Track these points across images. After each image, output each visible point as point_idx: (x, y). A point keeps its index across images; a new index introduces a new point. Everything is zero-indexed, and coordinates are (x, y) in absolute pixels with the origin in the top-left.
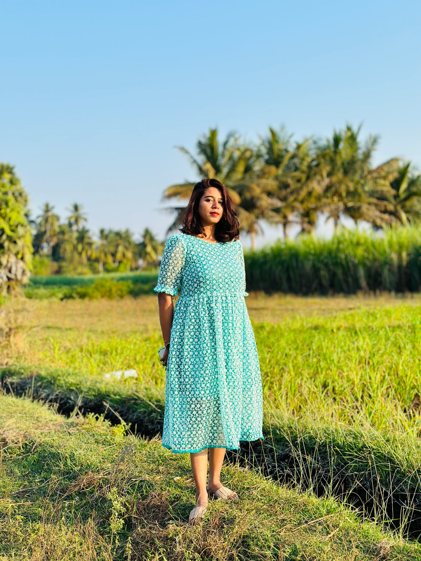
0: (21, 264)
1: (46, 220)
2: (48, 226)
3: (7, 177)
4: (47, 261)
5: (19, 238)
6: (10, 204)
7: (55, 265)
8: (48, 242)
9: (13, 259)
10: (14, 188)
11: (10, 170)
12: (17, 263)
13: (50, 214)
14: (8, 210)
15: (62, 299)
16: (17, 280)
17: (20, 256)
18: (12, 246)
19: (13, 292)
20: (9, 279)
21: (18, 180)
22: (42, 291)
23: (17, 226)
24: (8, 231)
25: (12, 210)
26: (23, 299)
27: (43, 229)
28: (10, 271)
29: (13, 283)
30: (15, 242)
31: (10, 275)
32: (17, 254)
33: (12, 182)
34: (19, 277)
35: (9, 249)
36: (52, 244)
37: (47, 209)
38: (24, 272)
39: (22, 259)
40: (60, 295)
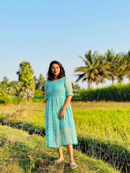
0: (31, 92)
1: (40, 79)
2: (41, 81)
3: (28, 66)
4: (41, 91)
5: (31, 84)
6: (28, 74)
7: (43, 92)
8: (41, 85)
9: (29, 90)
10: (30, 69)
11: (29, 64)
12: (30, 91)
13: (42, 77)
14: (28, 76)
15: (43, 102)
16: (30, 97)
17: (31, 89)
18: (29, 86)
19: (29, 100)
20: (28, 96)
21: (31, 67)
22: (38, 100)
23: (30, 80)
24: (28, 82)
25: (29, 76)
26: (32, 102)
27: (39, 82)
28: (28, 94)
29: (29, 97)
30: (30, 85)
32: (30, 89)
33: (29, 67)
34: (31, 96)
35: (28, 87)
36: (42, 86)
37: (41, 76)
38: (32, 94)
39: (32, 90)
40: (43, 101)
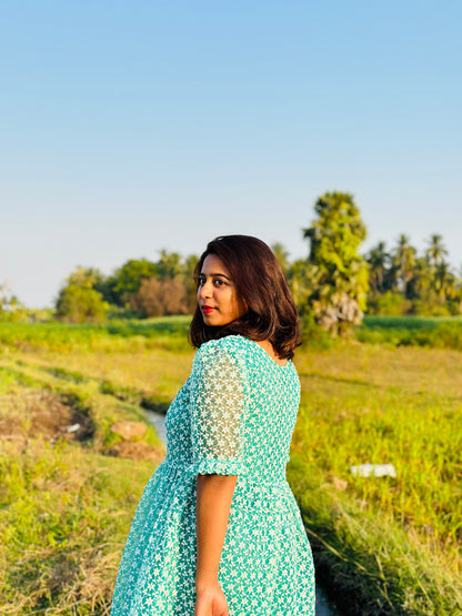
0: (353, 304)
1: (401, 252)
2: (404, 258)
3: (344, 207)
4: (400, 299)
5: (353, 274)
6: (345, 237)
7: (408, 304)
8: (402, 277)
9: (344, 298)
10: (351, 220)
11: (348, 200)
12: (348, 302)
13: (406, 246)
14: (343, 244)
15: (398, 345)
16: (347, 321)
17: (352, 295)
18: (344, 283)
19: (344, 334)
20: (340, 320)
21: (357, 211)
22: (377, 334)
23: (350, 262)
24: (341, 267)
25: (347, 244)
26: (355, 343)
27: (397, 263)
28: (341, 311)
29: (344, 324)
30: (347, 280)
31: (341, 316)
32: (349, 293)
33: (350, 213)
34: (351, 318)
35: (341, 287)
36: (408, 279)
37: (403, 241)
38: (356, 314)
39: (355, 298)
40: (396, 341)
